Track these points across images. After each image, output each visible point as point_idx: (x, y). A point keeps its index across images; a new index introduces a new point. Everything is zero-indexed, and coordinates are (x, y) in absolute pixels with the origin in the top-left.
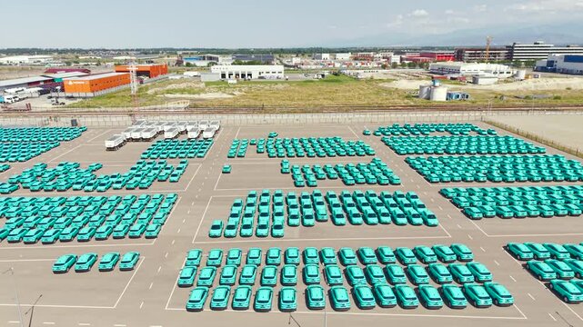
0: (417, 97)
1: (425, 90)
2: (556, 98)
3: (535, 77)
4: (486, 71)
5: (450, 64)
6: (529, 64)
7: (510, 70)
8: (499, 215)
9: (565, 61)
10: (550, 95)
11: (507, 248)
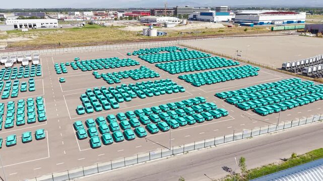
0: (142, 35)
1: (146, 31)
2: (203, 33)
3: (190, 23)
4: (169, 21)
5: (150, 17)
6: (186, 17)
7: (179, 20)
8: (206, 84)
9: (201, 15)
10: (200, 31)
11: (216, 95)
